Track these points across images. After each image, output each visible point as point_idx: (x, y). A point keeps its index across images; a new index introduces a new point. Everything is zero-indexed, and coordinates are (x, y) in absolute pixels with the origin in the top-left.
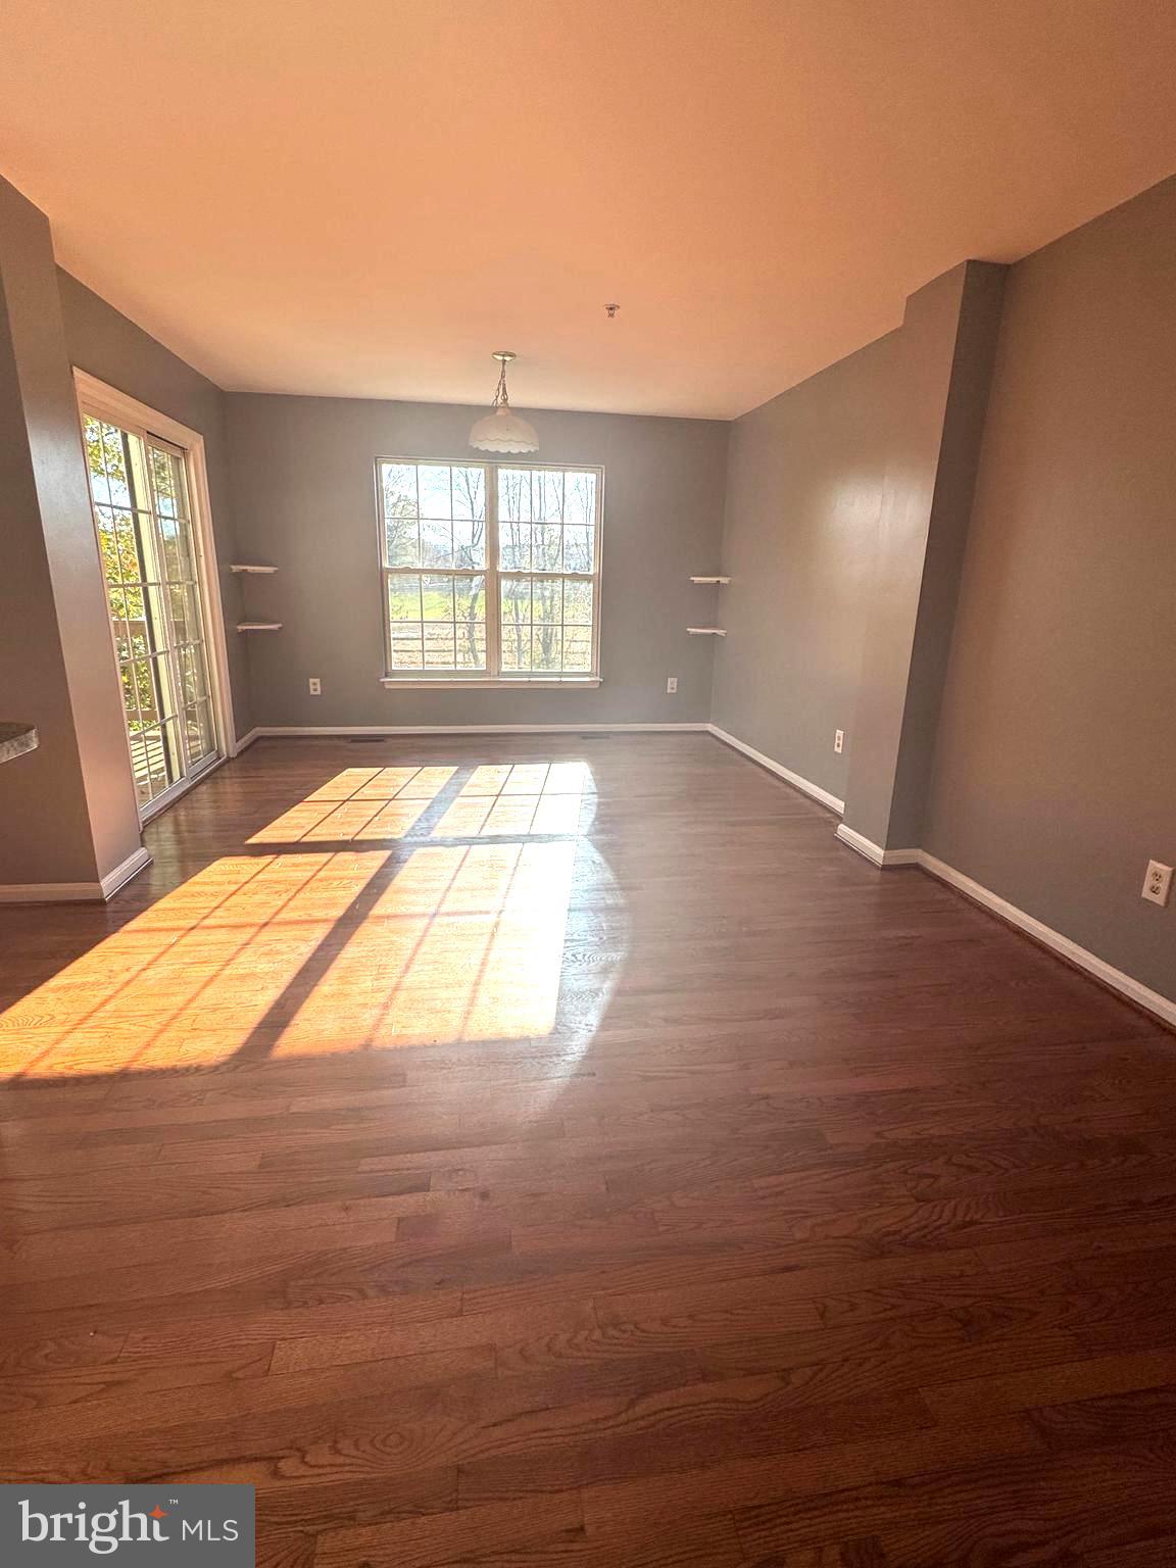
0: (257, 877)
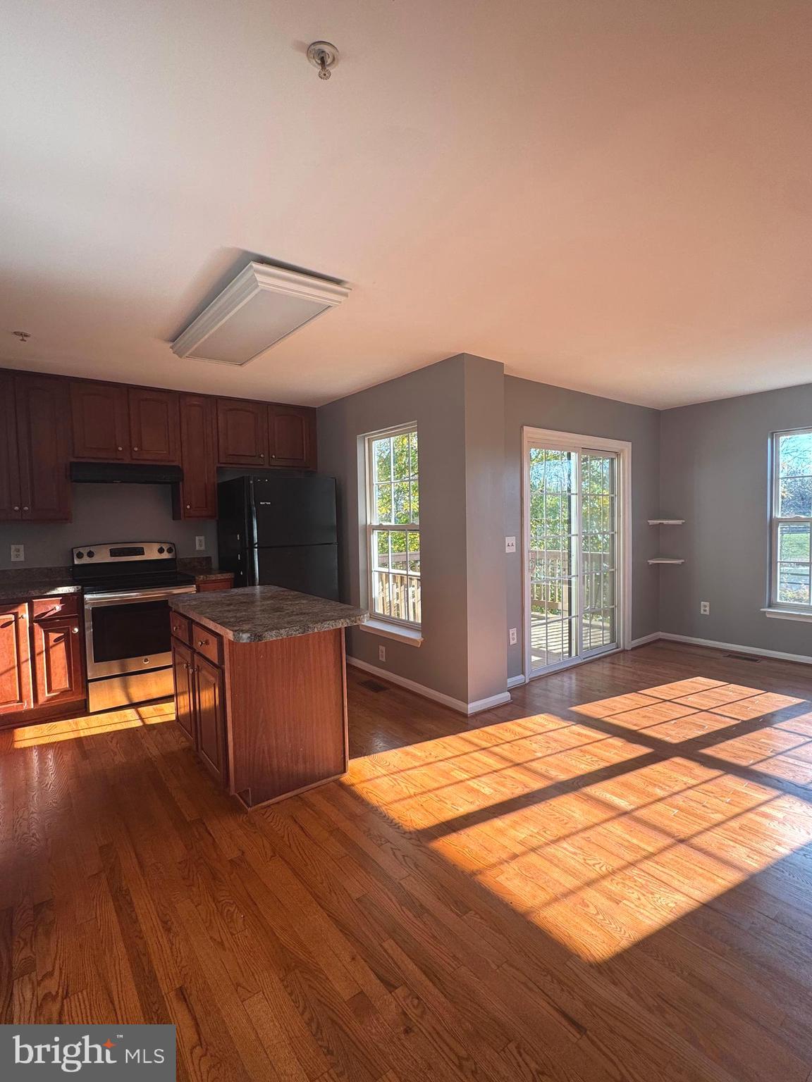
0: (550, 733)
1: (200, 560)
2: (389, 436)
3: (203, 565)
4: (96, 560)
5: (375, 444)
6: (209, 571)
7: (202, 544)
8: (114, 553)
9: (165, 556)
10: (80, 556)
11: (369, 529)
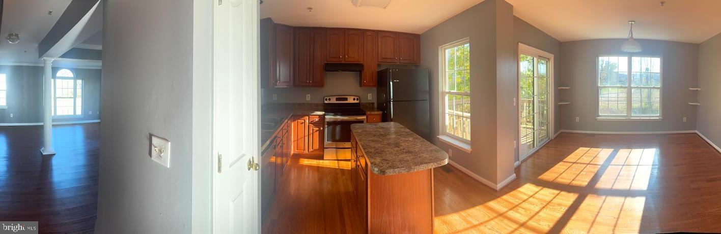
1: (369, 104)
2: (454, 47)
3: (370, 106)
4: (331, 102)
5: (447, 51)
6: (372, 109)
7: (370, 97)
8: (337, 99)
9: (356, 101)
10: (326, 100)
11: (444, 93)
